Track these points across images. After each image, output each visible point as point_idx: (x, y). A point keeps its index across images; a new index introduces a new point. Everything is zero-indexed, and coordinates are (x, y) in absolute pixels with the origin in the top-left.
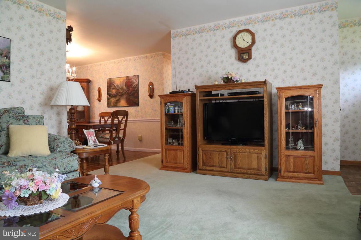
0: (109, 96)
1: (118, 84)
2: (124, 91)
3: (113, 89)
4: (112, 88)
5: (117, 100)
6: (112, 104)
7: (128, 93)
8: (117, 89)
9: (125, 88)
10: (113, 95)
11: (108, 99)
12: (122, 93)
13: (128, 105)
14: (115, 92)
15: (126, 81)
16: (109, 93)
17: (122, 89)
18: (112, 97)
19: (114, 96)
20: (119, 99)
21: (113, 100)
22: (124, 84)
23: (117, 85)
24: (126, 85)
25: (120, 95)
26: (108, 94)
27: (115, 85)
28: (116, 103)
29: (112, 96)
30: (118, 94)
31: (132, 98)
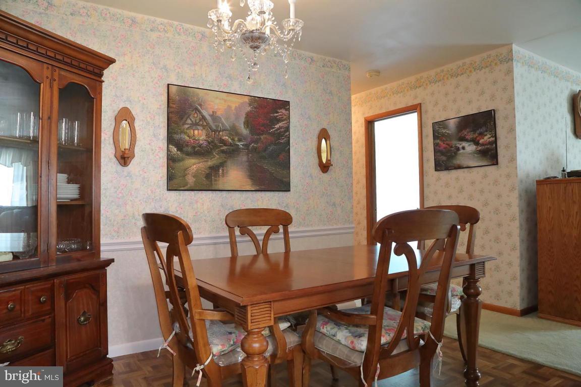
0: (174, 149)
1: (219, 114)
2: (240, 140)
3: (195, 125)
4: (189, 121)
5: (211, 168)
6: (191, 180)
7: (255, 149)
8: (215, 131)
9: (245, 131)
10: (194, 147)
11: (171, 160)
12: (231, 145)
13: (257, 188)
14: (203, 137)
15: (249, 109)
16: (176, 137)
17: (234, 131)
18: (188, 154)
19: (200, 152)
20: (222, 165)
21: (194, 166)
22: (242, 120)
23: (213, 116)
24: (247, 124)
25: (223, 152)
26: (170, 140)
27: (205, 113)
28: (208, 176)
29: (189, 149)
30: (215, 147)
31: (267, 166)
